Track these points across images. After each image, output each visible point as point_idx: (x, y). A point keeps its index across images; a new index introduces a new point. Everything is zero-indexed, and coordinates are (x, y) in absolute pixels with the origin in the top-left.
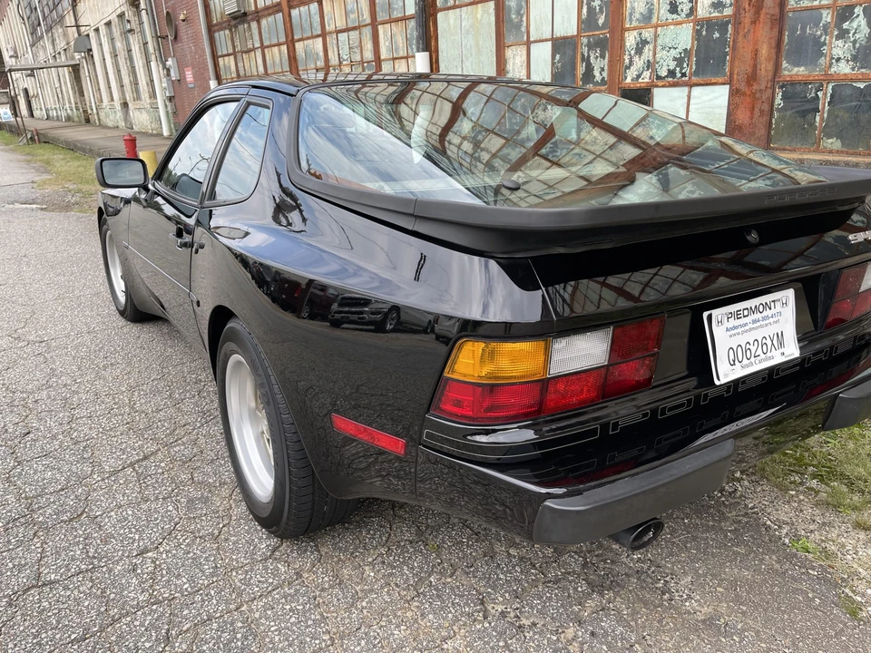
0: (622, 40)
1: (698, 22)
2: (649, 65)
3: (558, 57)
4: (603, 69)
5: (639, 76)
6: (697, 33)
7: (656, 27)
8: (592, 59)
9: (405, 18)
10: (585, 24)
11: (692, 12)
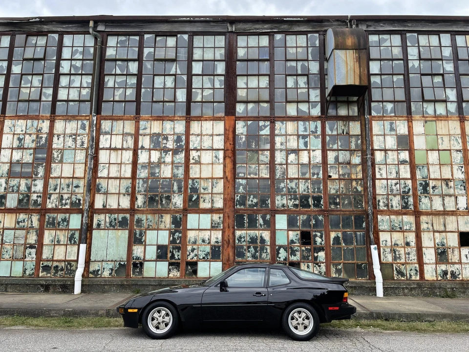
0: (186, 248)
1: (211, 246)
2: (196, 255)
3: (159, 251)
4: (179, 255)
5: (193, 258)
6: (212, 249)
7: (198, 245)
8: (174, 252)
9: (68, 230)
10: (172, 242)
11: (209, 243)
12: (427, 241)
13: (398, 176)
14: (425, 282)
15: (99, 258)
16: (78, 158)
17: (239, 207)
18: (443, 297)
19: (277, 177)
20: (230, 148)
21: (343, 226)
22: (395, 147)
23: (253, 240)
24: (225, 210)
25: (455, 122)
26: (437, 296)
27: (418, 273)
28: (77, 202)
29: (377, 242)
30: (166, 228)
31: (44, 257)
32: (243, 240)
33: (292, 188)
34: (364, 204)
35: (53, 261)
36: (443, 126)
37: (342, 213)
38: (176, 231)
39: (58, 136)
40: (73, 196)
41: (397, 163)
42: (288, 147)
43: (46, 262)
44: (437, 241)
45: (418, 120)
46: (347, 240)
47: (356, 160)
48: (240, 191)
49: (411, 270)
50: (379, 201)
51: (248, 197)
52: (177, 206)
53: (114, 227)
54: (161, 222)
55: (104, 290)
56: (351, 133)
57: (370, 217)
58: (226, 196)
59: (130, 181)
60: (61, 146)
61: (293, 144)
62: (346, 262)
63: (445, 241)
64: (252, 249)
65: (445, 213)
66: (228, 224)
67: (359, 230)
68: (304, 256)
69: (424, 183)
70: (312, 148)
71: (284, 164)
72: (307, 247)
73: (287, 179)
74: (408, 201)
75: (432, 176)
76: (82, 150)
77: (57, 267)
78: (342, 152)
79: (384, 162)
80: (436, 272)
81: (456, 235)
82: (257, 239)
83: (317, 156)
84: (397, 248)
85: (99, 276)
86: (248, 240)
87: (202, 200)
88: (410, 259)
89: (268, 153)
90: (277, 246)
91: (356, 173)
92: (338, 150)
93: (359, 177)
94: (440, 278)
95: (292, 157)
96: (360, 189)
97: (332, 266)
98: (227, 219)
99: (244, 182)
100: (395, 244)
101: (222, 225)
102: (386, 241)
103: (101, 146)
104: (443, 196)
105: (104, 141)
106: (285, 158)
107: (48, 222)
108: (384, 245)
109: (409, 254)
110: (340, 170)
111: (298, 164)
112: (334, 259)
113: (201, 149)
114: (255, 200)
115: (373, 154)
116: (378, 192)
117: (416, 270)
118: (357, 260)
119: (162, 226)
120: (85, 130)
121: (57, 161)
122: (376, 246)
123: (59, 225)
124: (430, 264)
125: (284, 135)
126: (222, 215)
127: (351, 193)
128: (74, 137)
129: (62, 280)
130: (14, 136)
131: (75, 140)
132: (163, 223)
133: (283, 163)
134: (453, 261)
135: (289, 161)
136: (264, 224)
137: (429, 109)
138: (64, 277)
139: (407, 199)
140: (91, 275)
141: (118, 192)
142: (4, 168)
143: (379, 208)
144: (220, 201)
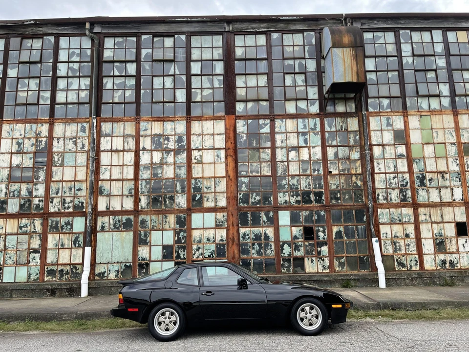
0: (192, 247)
1: (216, 244)
2: (201, 254)
3: (165, 251)
4: (184, 255)
6: (217, 247)
7: (203, 244)
8: (180, 252)
9: (72, 233)
10: (176, 242)
11: (214, 241)
12: (426, 232)
13: (396, 170)
14: (425, 271)
15: (104, 260)
16: (79, 161)
17: (243, 205)
18: (443, 286)
19: (279, 174)
20: (231, 147)
21: (344, 220)
22: (393, 142)
23: (257, 237)
24: (228, 209)
25: (449, 116)
26: (437, 285)
27: (418, 264)
28: (80, 205)
29: (378, 235)
30: (171, 228)
31: (49, 261)
32: (247, 237)
33: (294, 185)
34: (364, 198)
35: (58, 265)
36: (437, 120)
37: (343, 207)
38: (181, 231)
39: (58, 139)
40: (76, 199)
41: (394, 157)
42: (289, 144)
43: (50, 266)
44: (435, 232)
45: (413, 115)
46: (349, 233)
47: (356, 155)
48: (243, 189)
49: (411, 261)
50: (378, 195)
51: (251, 195)
52: (181, 206)
53: (118, 228)
54: (166, 222)
55: (111, 292)
56: (349, 129)
57: (370, 210)
58: (229, 195)
59: (133, 182)
60: (61, 150)
61: (293, 141)
62: (349, 255)
63: (443, 231)
64: (256, 246)
65: (442, 204)
66: (232, 223)
67: (360, 224)
68: (308, 251)
69: (421, 176)
70: (312, 145)
71: (285, 162)
72: (310, 242)
73: (289, 176)
74: (406, 194)
75: (428, 170)
76: (83, 152)
77: (62, 270)
78: (342, 147)
79: (382, 157)
80: (435, 261)
81: (453, 225)
82: (261, 236)
83: (317, 153)
84: (397, 240)
85: (105, 278)
86: (252, 237)
87: (205, 199)
88: (410, 250)
89: (269, 151)
90: (281, 242)
91: (356, 169)
92: (337, 146)
93: (358, 172)
94: (439, 268)
95: (293, 154)
96: (359, 183)
97: (335, 260)
98: (231, 218)
99: (246, 180)
100: (395, 236)
101: (226, 223)
102: (387, 234)
103: (102, 148)
104: (439, 188)
105: (105, 143)
106: (286, 156)
107: (51, 226)
108: (385, 238)
109: (408, 245)
110: (340, 165)
111: (299, 161)
112: (337, 252)
113: (203, 149)
114: (258, 198)
115: (371, 149)
116: (377, 186)
117: (416, 261)
118: (359, 253)
119: (167, 226)
120: (85, 132)
121: (58, 165)
122: (377, 238)
123: (62, 229)
124: (429, 254)
125: (284, 133)
126: (225, 214)
127: (351, 188)
128: (74, 140)
129: (69, 284)
130: (12, 140)
131: (75, 143)
132: (167, 223)
133: (284, 160)
134: (451, 250)
135: (290, 159)
136: (268, 221)
137: (424, 103)
138: (70, 281)
139: (405, 192)
140: (97, 278)
141: (121, 194)
142: (4, 172)
143: (378, 202)
144: (223, 200)
